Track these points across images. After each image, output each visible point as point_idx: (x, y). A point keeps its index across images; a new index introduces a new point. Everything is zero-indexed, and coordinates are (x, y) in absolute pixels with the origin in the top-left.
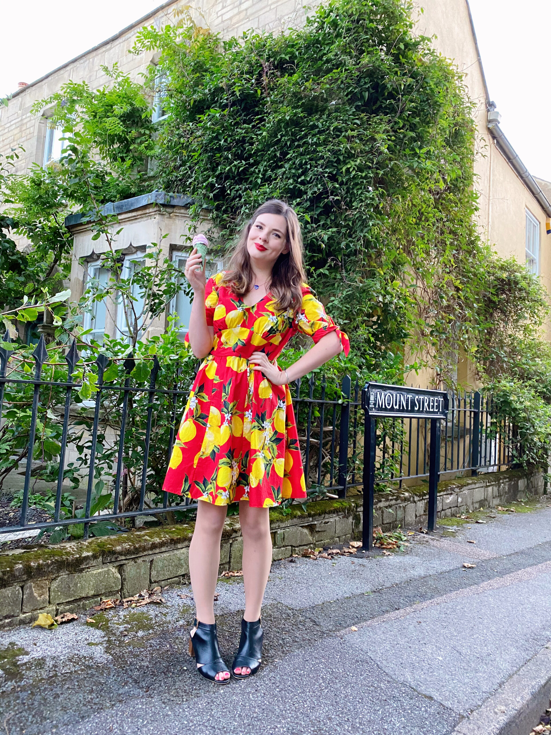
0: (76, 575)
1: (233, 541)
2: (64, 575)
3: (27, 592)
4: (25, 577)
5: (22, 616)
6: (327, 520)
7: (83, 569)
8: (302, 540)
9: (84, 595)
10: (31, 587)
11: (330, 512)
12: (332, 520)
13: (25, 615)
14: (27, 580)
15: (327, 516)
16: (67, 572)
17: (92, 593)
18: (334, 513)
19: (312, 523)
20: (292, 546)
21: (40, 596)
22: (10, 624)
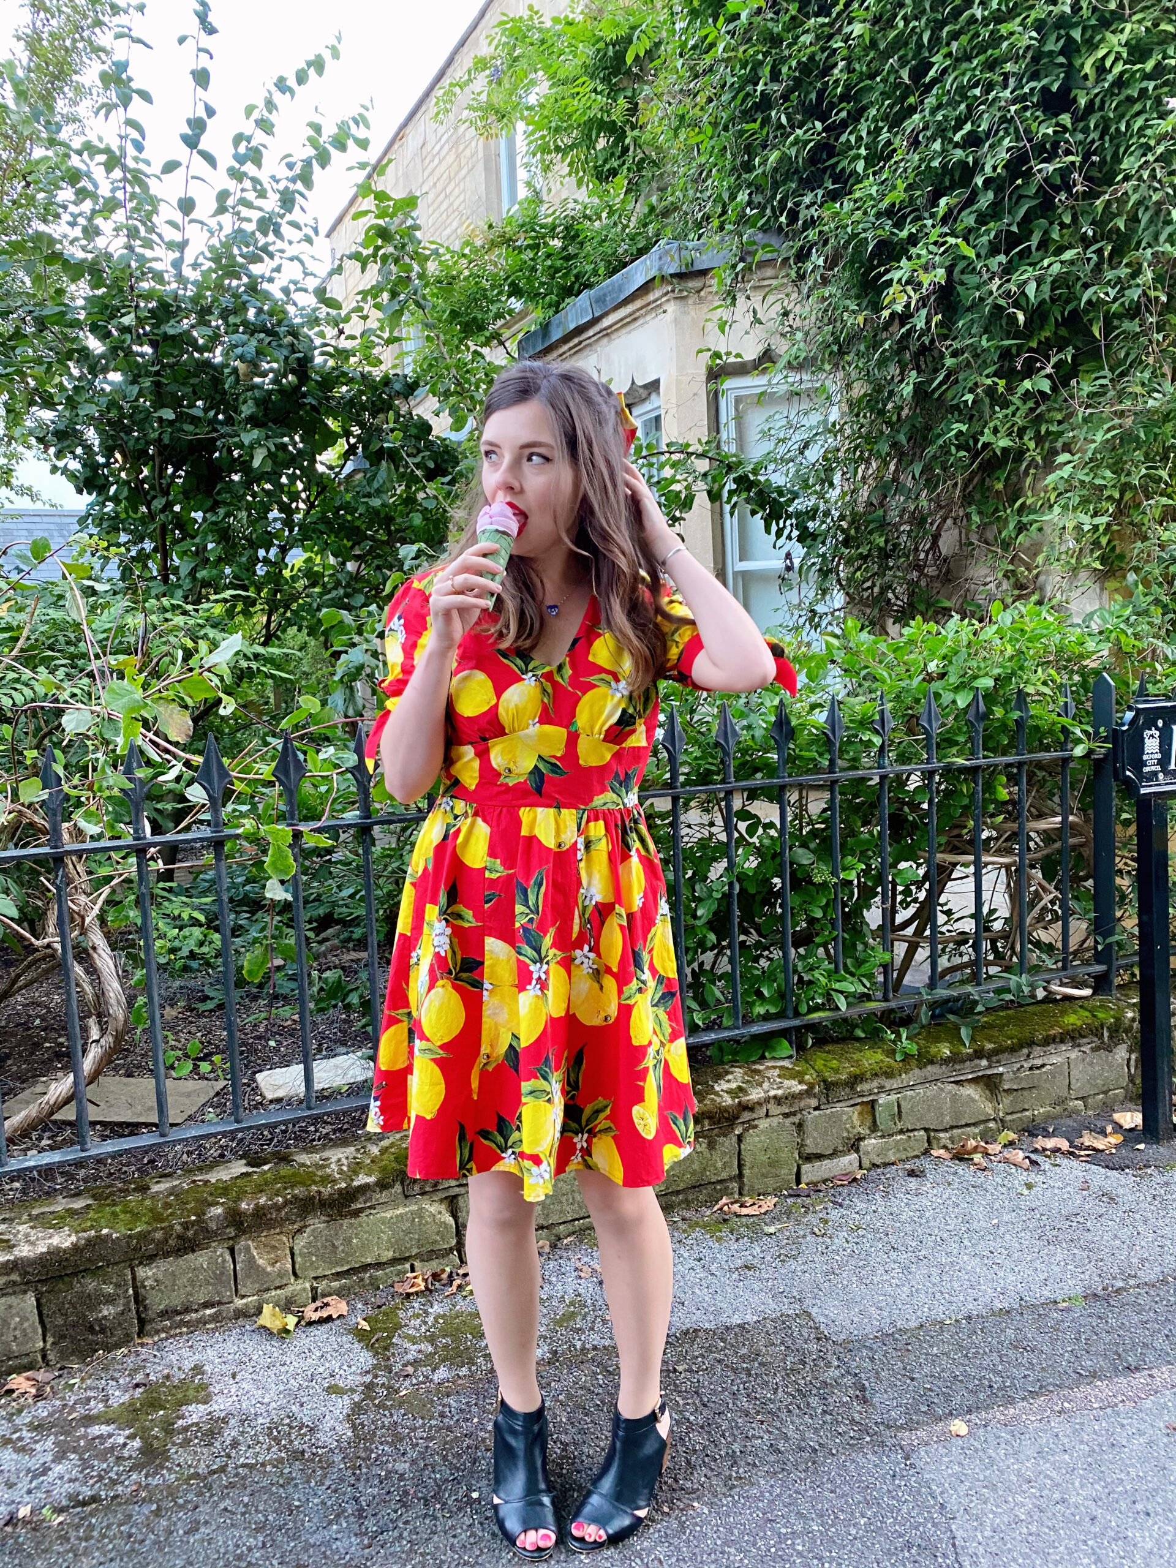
0: (346, 1222)
1: (746, 1130)
2: (317, 1223)
3: (241, 1258)
4: (231, 1231)
5: (239, 1303)
6: (1039, 1062)
7: (360, 1211)
8: (957, 1115)
9: (369, 1260)
10: (248, 1249)
11: (1048, 1041)
12: (1054, 1060)
13: (244, 1301)
14: (236, 1236)
15: (1037, 1050)
16: (323, 1218)
17: (390, 1254)
18: (1062, 1041)
19: (989, 1072)
20: (926, 1130)
21: (273, 1264)
22: (214, 1318)
